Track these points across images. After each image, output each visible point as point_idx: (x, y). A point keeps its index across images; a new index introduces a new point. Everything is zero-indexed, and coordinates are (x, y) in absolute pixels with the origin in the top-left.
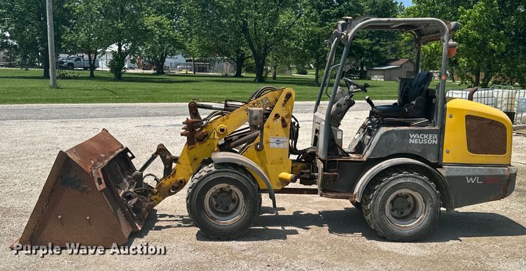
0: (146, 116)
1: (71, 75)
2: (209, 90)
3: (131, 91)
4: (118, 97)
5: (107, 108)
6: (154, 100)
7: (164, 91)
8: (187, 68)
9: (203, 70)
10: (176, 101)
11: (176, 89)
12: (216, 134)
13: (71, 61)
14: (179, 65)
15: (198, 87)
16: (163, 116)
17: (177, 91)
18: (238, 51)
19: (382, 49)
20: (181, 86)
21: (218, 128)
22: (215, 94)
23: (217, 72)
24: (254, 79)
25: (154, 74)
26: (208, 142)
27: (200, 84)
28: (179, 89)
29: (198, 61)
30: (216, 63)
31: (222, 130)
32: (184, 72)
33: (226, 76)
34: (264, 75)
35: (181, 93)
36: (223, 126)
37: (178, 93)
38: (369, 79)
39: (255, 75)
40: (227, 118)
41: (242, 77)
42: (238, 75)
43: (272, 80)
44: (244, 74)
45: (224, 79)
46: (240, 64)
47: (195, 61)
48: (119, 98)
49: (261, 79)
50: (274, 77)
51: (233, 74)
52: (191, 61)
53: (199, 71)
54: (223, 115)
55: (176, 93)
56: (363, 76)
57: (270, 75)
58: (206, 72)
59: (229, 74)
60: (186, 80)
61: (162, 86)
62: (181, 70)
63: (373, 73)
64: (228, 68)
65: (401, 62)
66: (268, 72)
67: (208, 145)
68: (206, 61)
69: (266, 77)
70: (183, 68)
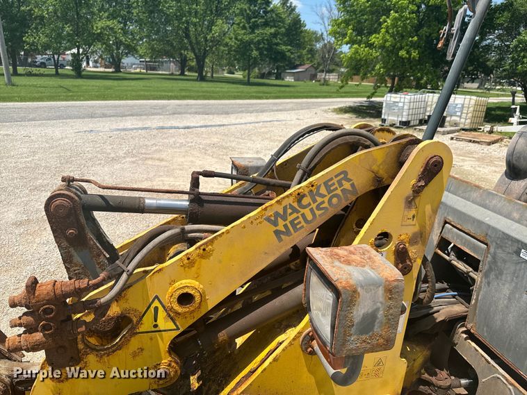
0: (92, 117)
1: (37, 72)
2: (158, 87)
3: (85, 88)
4: (71, 94)
5: (51, 108)
6: (104, 98)
7: (117, 88)
8: (141, 68)
9: (154, 69)
10: (127, 99)
11: (128, 86)
12: (162, 314)
13: (43, 61)
14: (134, 64)
15: (148, 84)
16: (110, 116)
17: (130, 88)
18: (181, 54)
19: (292, 56)
20: (133, 83)
21: (169, 295)
22: (164, 91)
23: (165, 71)
24: (196, 78)
25: (112, 72)
26: (135, 343)
27: (150, 81)
28: (131, 86)
29: (149, 62)
30: (164, 63)
31: (185, 299)
32: (138, 70)
33: (172, 74)
34: (204, 74)
35: (133, 91)
36: (188, 283)
37: (130, 91)
38: (283, 79)
39: (197, 74)
40: (205, 254)
41: (186, 75)
42: (182, 74)
43: (211, 79)
44: (186, 73)
45: (171, 77)
46: (183, 64)
47: (147, 62)
48: (71, 96)
49: (202, 78)
50: (212, 76)
51: (178, 73)
52: (143, 61)
53: (151, 70)
54: (192, 242)
55: (127, 91)
56: (279, 77)
57: (209, 75)
58: (156, 71)
59: (174, 73)
60: (137, 78)
61: (116, 83)
62: (135, 69)
63: (286, 74)
64: (173, 67)
65: (307, 66)
66: (207, 72)
67: (135, 355)
68: (155, 62)
69: (206, 76)
70: (137, 68)
